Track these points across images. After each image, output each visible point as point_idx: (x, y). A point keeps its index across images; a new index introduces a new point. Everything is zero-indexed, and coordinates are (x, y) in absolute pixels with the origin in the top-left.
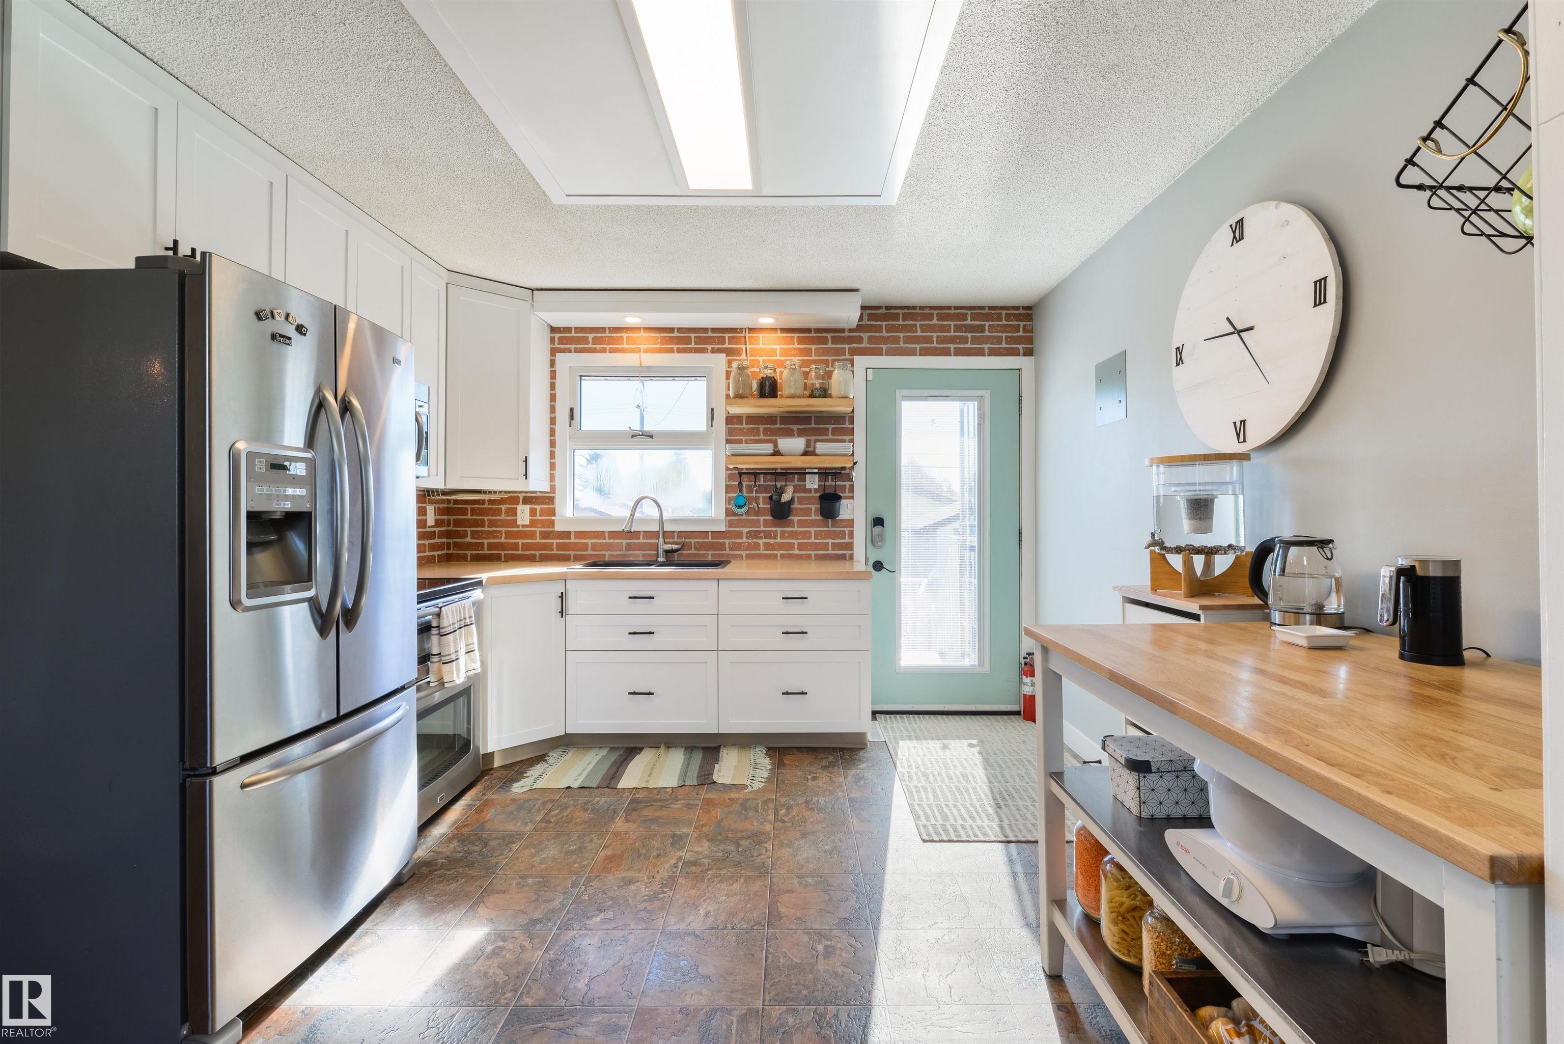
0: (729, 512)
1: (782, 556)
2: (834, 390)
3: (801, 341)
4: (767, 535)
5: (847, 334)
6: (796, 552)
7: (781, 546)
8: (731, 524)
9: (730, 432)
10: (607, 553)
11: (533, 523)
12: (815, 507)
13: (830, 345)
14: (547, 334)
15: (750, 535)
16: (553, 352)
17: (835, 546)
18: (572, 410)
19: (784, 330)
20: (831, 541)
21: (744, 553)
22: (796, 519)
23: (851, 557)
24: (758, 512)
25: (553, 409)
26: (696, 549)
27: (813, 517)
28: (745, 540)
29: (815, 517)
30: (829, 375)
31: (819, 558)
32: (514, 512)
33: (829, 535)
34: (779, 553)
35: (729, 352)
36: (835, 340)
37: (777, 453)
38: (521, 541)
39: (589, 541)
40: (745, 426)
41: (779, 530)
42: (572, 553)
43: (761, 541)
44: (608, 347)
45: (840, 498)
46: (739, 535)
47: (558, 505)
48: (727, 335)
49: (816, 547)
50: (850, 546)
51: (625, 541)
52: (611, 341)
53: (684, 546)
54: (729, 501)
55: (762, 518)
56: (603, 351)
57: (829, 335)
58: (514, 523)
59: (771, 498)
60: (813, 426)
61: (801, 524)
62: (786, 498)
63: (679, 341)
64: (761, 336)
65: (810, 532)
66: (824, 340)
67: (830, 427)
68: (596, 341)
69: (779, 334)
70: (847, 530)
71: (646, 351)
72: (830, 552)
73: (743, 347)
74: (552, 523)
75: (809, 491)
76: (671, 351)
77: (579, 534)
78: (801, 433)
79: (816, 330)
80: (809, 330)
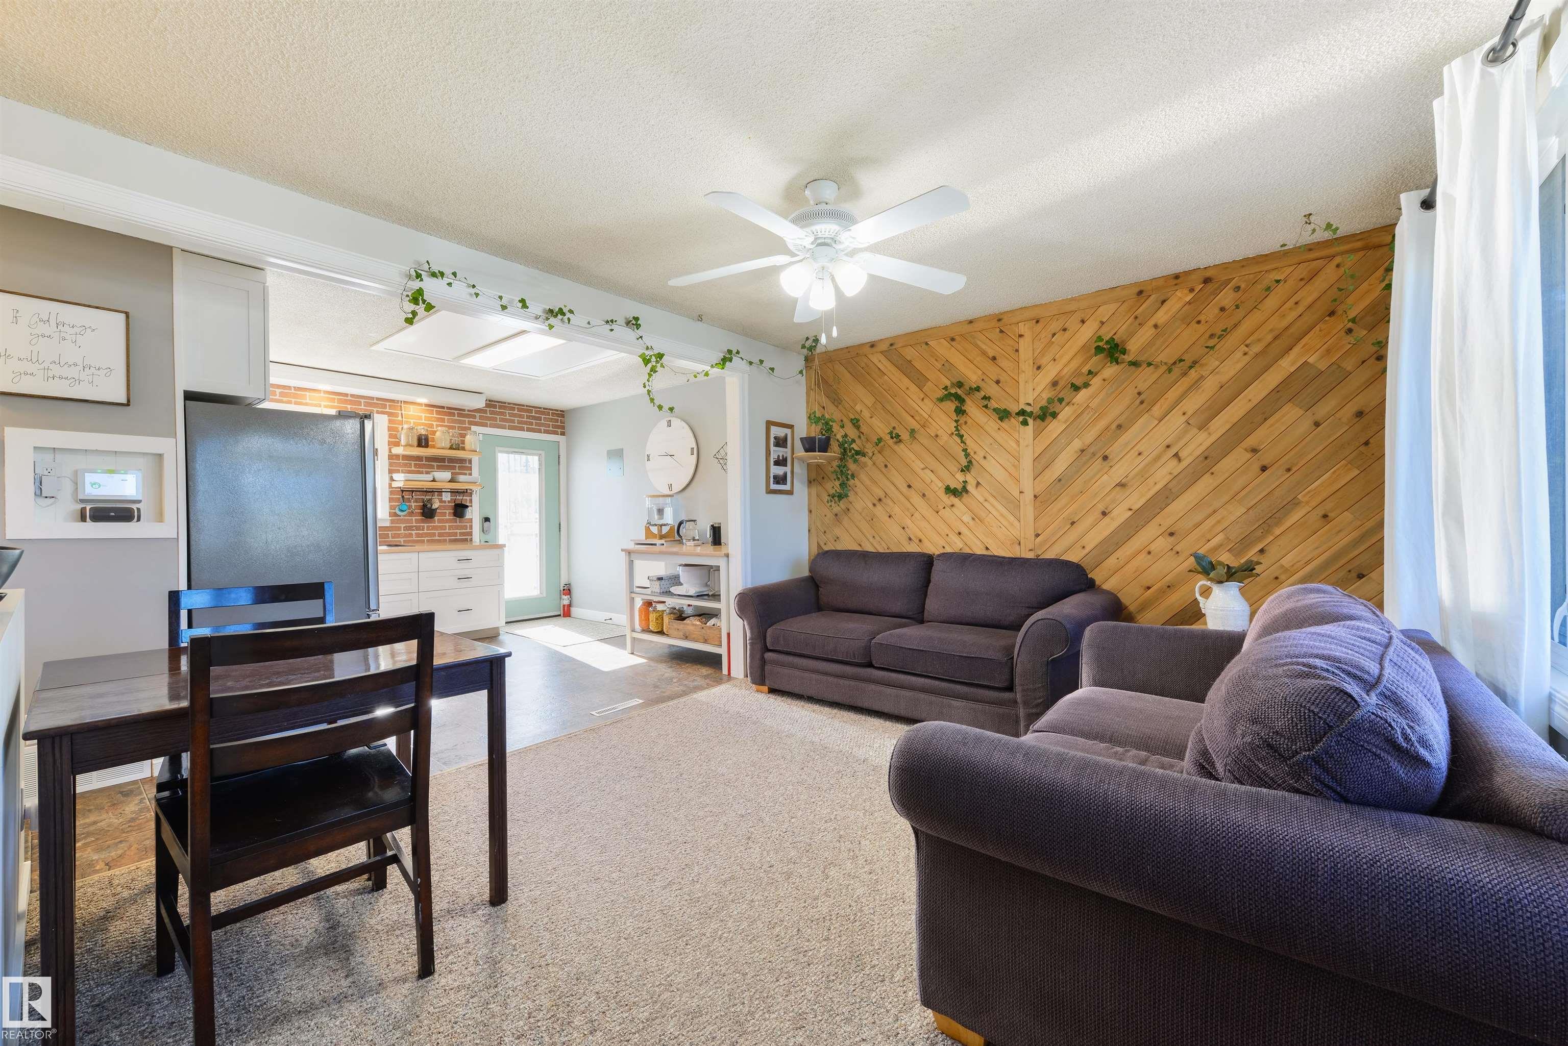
0: (391, 515)
1: (428, 541)
2: (467, 446)
3: (436, 413)
4: (418, 528)
5: (466, 412)
6: (437, 538)
7: (427, 535)
8: (392, 522)
9: (391, 464)
12: (450, 511)
13: (456, 418)
15: (406, 528)
17: (461, 534)
19: (425, 405)
20: (458, 531)
21: (402, 540)
22: (438, 518)
23: (471, 540)
24: (413, 514)
27: (448, 517)
28: (402, 532)
29: (451, 517)
30: (464, 436)
31: (452, 541)
33: (457, 528)
34: (426, 539)
35: (389, 414)
36: (460, 415)
37: (434, 480)
40: (401, 461)
41: (426, 525)
43: (413, 532)
44: (293, 400)
45: (465, 506)
46: (399, 529)
48: (388, 404)
49: (449, 534)
50: (470, 534)
52: (296, 396)
54: (391, 507)
55: (416, 518)
56: (289, 402)
57: (453, 412)
59: (423, 506)
60: (446, 464)
61: (442, 521)
62: (431, 506)
64: (410, 406)
65: (445, 526)
66: (454, 415)
67: (458, 465)
68: (282, 395)
69: (423, 407)
70: (468, 524)
72: (458, 537)
73: (400, 412)
75: (445, 502)
78: (439, 468)
79: (449, 408)
80: (443, 407)
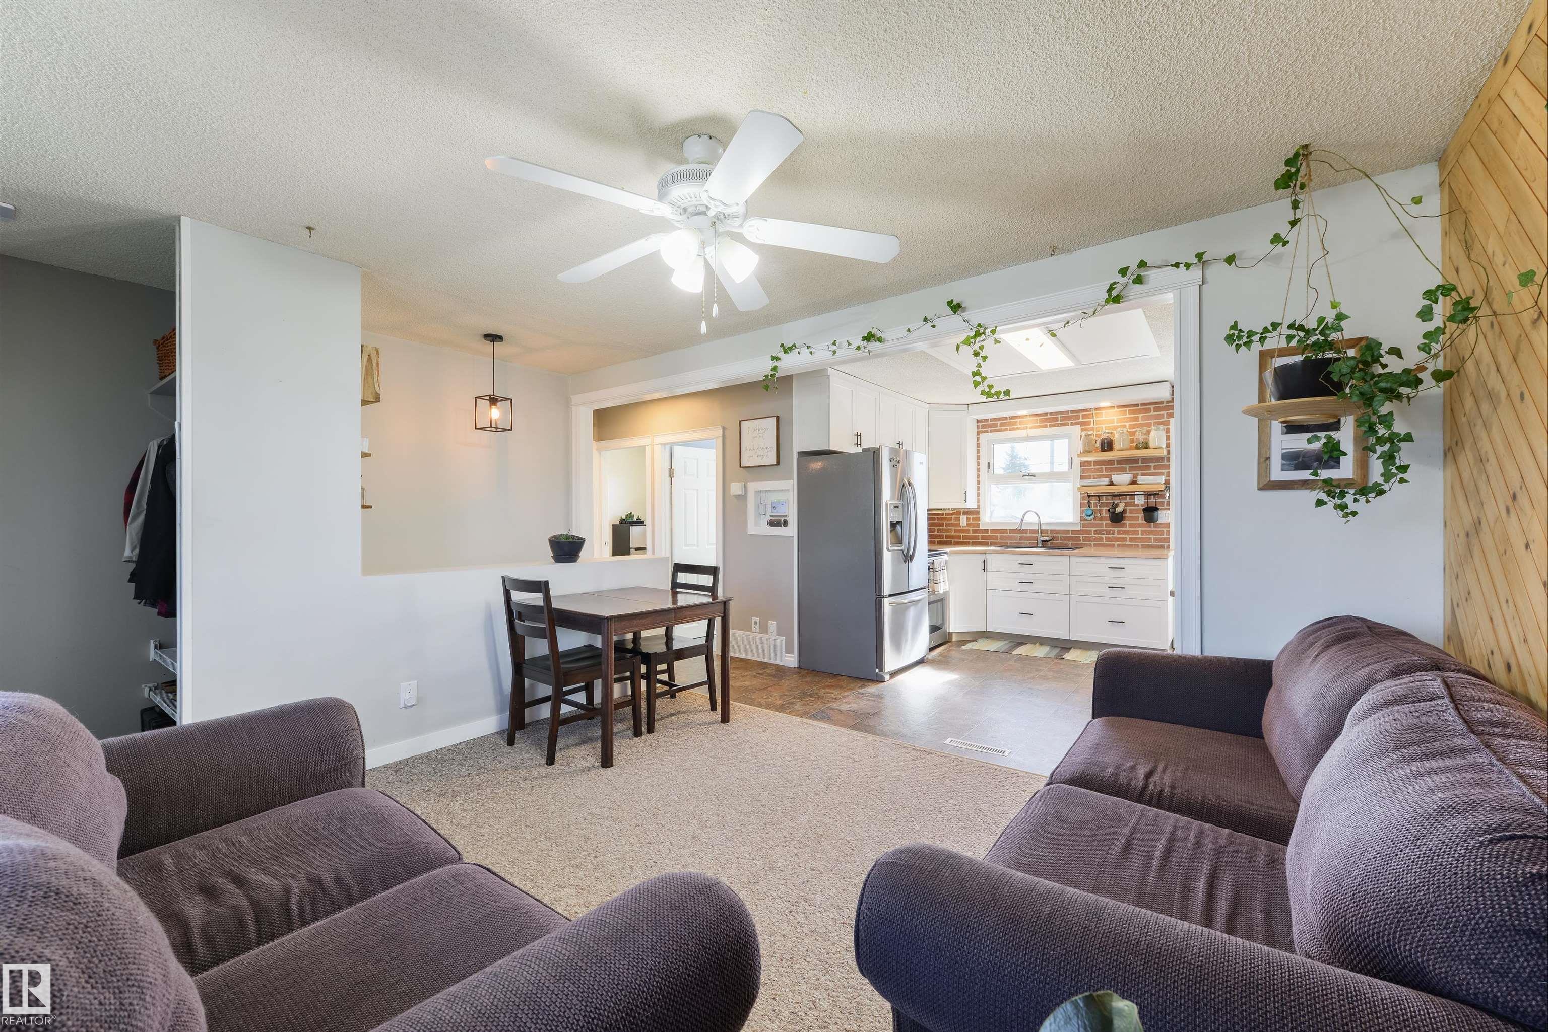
0: (1082, 519)
1: (1118, 545)
2: (1151, 444)
3: (1131, 412)
4: (1108, 533)
5: (1165, 404)
6: (1128, 543)
7: (1117, 540)
8: (1083, 526)
9: (1083, 471)
10: (1009, 542)
11: (968, 525)
12: (1141, 515)
13: (1152, 413)
14: (976, 424)
15: (1097, 532)
16: (978, 434)
17: (1156, 540)
18: (989, 463)
19: (1119, 407)
20: (1153, 537)
21: (1092, 543)
22: (1128, 523)
23: (1168, 547)
24: (1101, 518)
25: (978, 464)
26: (1061, 540)
27: (1140, 522)
28: (1093, 535)
29: (1141, 521)
30: (1149, 433)
31: (1144, 547)
32: (958, 519)
33: (1151, 533)
34: (1116, 543)
35: (1082, 424)
36: (1156, 410)
37: (1111, 484)
38: (962, 535)
39: (999, 535)
40: (1092, 468)
41: (1116, 529)
42: (989, 541)
43: (1104, 536)
44: (1008, 427)
45: (1158, 509)
46: (1089, 532)
47: (981, 515)
48: (1081, 414)
49: (1142, 540)
50: (1167, 540)
51: (1019, 535)
52: (1010, 424)
53: (1053, 538)
54: (1082, 512)
55: (1104, 522)
56: (1006, 430)
57: (1152, 407)
58: (958, 525)
59: (1109, 510)
60: (1140, 465)
61: (1131, 526)
62: (1118, 510)
63: (1050, 420)
64: (1103, 412)
65: (1138, 531)
66: (1149, 410)
67: (1152, 465)
68: (1002, 425)
69: (1116, 410)
70: (1165, 530)
71: (1031, 428)
72: (1153, 543)
73: (1092, 420)
74: (978, 525)
75: (1138, 505)
76: (1046, 426)
77: (993, 531)
78: (1131, 469)
79: (1143, 405)
80: (1137, 405)
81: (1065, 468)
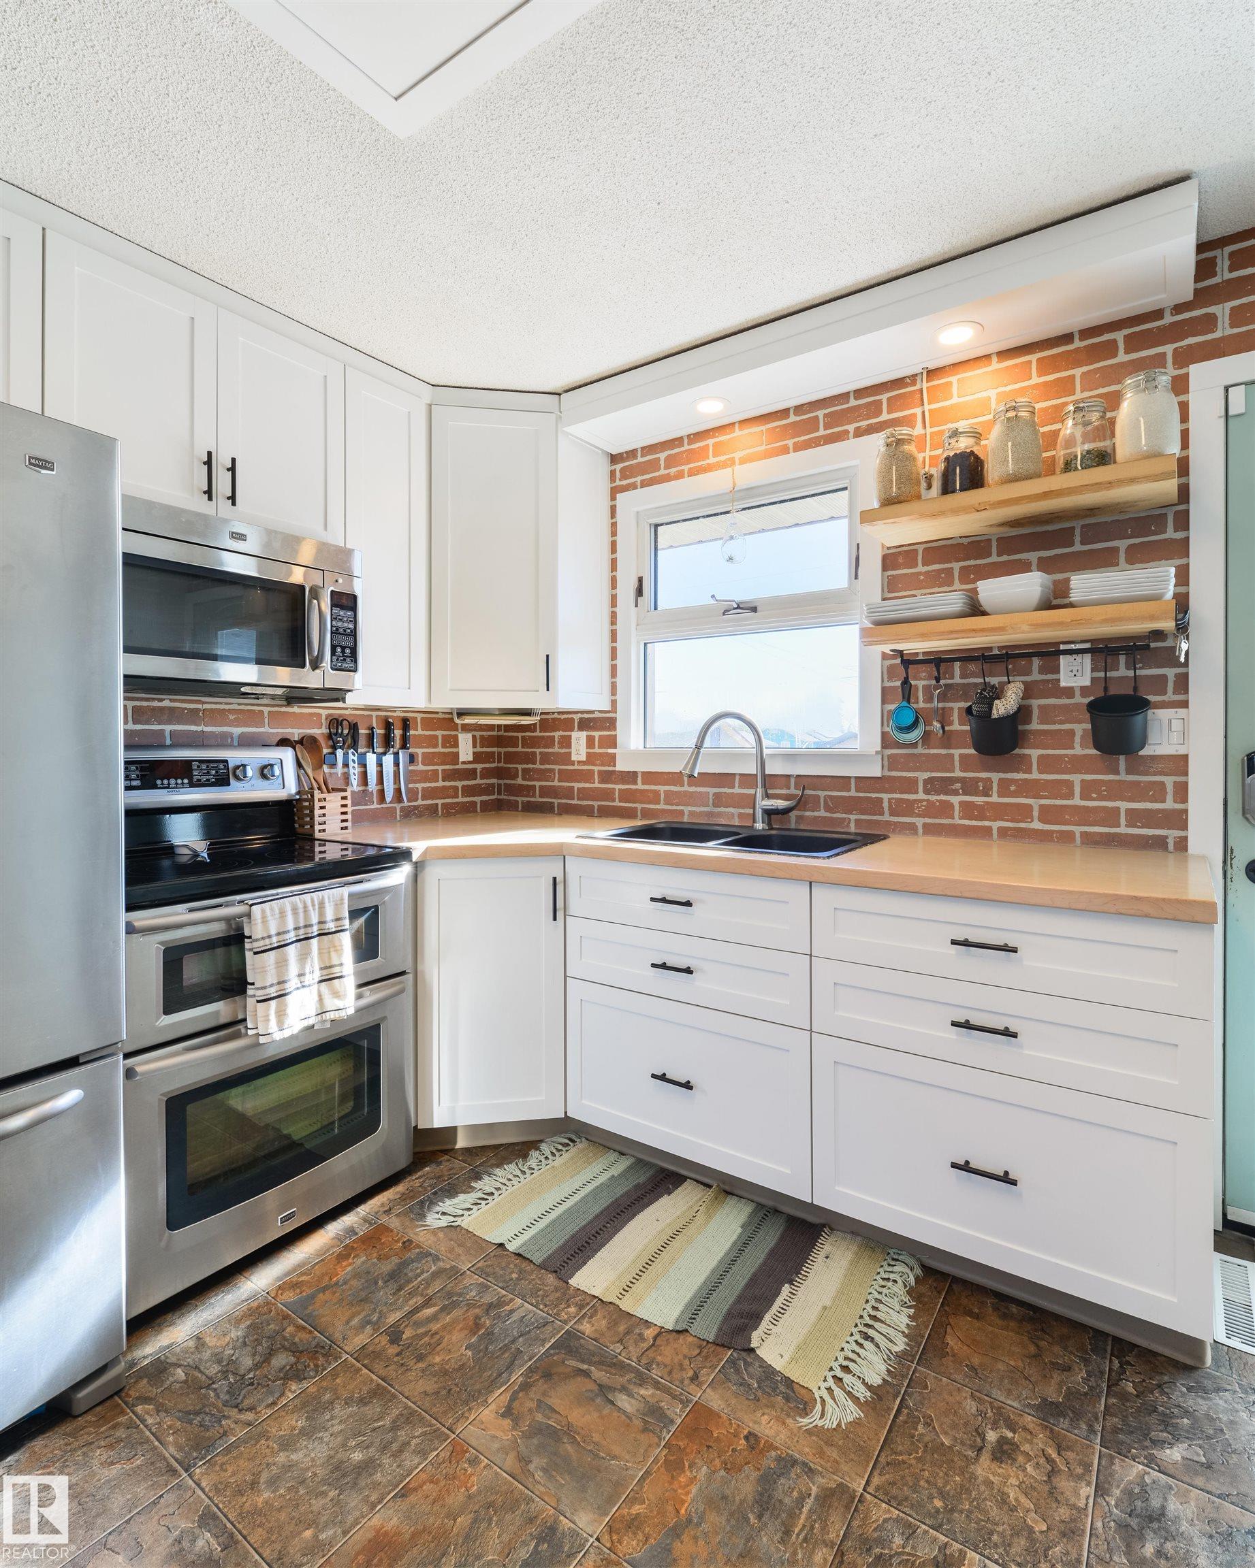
0: (887, 742)
1: (1003, 833)
3: (1046, 366)
4: (969, 787)
5: (1168, 320)
6: (1036, 825)
7: (999, 812)
8: (892, 763)
9: (890, 585)
10: (686, 809)
11: (591, 758)
12: (1081, 728)
13: (1122, 357)
14: (604, 467)
15: (932, 786)
16: (614, 492)
17: (1134, 817)
18: (640, 580)
19: (1005, 354)
20: (1123, 805)
21: (919, 822)
22: (1034, 754)
23: (1180, 845)
24: (948, 739)
25: (614, 582)
26: (827, 809)
27: (1078, 750)
28: (921, 795)
29: (1082, 749)
31: (1092, 841)
32: (566, 742)
33: (1116, 791)
34: (996, 825)
35: (885, 428)
36: (1133, 343)
38: (576, 785)
39: (662, 789)
40: (921, 568)
41: (995, 777)
42: (639, 806)
43: (955, 800)
44: (686, 468)
45: (1144, 705)
46: (910, 785)
47: (620, 732)
48: (884, 397)
49: (1084, 816)
50: (1177, 819)
51: (712, 791)
52: (691, 456)
53: (802, 803)
54: (886, 716)
55: (956, 753)
56: (680, 476)
57: (1119, 336)
58: (567, 759)
59: (969, 711)
60: (1078, 547)
61: (1047, 764)
62: (1001, 708)
63: (797, 428)
64: (953, 379)
65: (1069, 784)
66: (1110, 349)
67: (1123, 544)
68: (670, 462)
69: (996, 365)
70: (1168, 780)
71: (743, 461)
72: (1123, 829)
73: (918, 411)
74: (613, 758)
75: (1069, 692)
76: (785, 450)
77: (650, 777)
78: (1045, 566)
79: (1086, 333)
80: (1067, 338)
81: (836, 577)
